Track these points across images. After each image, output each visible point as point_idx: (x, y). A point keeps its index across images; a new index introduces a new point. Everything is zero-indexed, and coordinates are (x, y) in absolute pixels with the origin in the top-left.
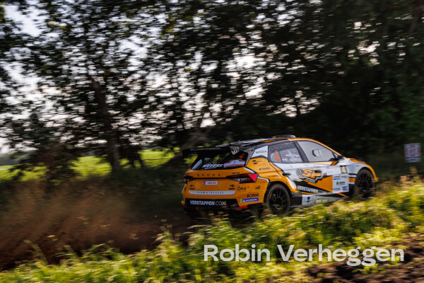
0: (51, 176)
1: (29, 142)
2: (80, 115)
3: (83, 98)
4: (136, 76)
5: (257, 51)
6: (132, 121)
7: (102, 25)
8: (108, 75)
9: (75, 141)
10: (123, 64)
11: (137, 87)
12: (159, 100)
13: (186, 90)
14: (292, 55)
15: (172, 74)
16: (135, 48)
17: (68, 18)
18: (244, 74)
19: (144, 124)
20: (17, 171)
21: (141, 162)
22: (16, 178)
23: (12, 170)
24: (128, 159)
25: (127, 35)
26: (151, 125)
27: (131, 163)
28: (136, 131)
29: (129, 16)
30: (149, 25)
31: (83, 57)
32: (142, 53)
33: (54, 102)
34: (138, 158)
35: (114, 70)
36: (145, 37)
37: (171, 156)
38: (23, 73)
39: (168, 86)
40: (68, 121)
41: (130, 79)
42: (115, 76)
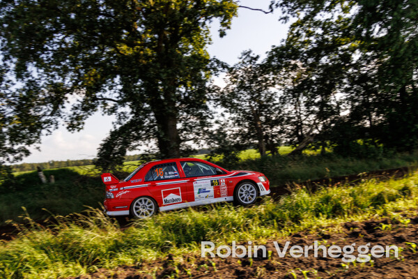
0: (226, 160)
1: (216, 142)
2: (246, 127)
3: (249, 118)
4: (277, 106)
5: (347, 90)
6: (274, 130)
7: (259, 79)
8: (262, 106)
9: (243, 141)
10: (270, 99)
11: (277, 112)
12: (290, 118)
13: (305, 113)
14: (369, 91)
15: (297, 104)
16: (277, 91)
17: (242, 76)
18: (339, 103)
19: (280, 132)
20: (209, 157)
21: (277, 152)
22: (209, 160)
23: (206, 156)
24: (271, 150)
25: (273, 84)
26: (284, 133)
27: (272, 153)
28: (276, 136)
29: (275, 74)
30: (285, 78)
31: (249, 97)
32: (280, 93)
33: (233, 121)
34: (276, 150)
35: (265, 103)
36: (284, 85)
37: (295, 148)
38: (214, 107)
39: (295, 111)
40: (240, 131)
41: (274, 108)
42: (266, 107)
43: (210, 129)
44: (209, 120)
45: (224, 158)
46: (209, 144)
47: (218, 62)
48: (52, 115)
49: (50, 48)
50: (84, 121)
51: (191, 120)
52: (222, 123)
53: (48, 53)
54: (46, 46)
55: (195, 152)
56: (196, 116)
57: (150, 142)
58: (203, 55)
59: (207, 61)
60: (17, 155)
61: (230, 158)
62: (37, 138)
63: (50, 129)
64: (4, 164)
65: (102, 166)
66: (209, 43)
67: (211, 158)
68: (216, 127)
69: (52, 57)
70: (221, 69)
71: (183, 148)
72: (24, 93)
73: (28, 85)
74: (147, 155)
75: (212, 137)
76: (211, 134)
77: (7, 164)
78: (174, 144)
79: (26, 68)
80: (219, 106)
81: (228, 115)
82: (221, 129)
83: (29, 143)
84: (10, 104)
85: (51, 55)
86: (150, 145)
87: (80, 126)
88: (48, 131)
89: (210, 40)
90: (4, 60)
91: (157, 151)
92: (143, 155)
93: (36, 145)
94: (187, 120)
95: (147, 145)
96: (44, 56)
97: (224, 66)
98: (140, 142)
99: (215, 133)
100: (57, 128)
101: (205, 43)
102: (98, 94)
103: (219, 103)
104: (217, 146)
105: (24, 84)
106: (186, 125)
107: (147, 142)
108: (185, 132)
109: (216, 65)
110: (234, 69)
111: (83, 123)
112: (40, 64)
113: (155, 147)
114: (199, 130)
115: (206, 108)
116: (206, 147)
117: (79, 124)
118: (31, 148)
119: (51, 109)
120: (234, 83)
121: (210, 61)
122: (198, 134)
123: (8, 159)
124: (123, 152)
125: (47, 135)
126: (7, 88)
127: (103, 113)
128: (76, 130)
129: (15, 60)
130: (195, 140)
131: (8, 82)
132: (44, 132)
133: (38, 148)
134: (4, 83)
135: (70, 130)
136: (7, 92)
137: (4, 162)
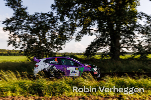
43: (135, 44)
44: (134, 40)
45: (140, 57)
46: (133, 50)
47: (143, 13)
48: (70, 35)
49: (72, 10)
50: (81, 38)
51: (126, 39)
52: (140, 41)
53: (71, 12)
54: (71, 9)
55: (126, 53)
56: (128, 38)
57: (106, 47)
58: (135, 11)
59: (137, 13)
60: (58, 49)
61: (144, 57)
62: (64, 43)
63: (69, 40)
64: (53, 52)
65: (87, 56)
66: (139, 6)
67: (134, 56)
68: (138, 43)
69: (73, 13)
70: (144, 17)
71: (121, 51)
72: (62, 27)
73: (64, 24)
74: (104, 53)
75: (135, 47)
76: (135, 45)
77: (54, 52)
78: (117, 49)
79: (64, 17)
80: (140, 34)
81: (144, 38)
82: (140, 44)
83: (62, 45)
84: (57, 30)
85: (72, 12)
86: (106, 49)
87: (80, 40)
88: (68, 41)
89: (139, 4)
90: (57, 15)
91: (109, 51)
92: (103, 53)
93: (64, 46)
94: (124, 39)
95: (105, 49)
96: (70, 13)
97: (146, 16)
98: (102, 47)
99: (137, 45)
100: (72, 40)
101: (137, 6)
102: (88, 28)
103: (141, 32)
104: (137, 51)
105: (62, 23)
106: (123, 41)
107: (105, 47)
108: (123, 44)
109: (141, 15)
110: (149, 17)
111: (81, 39)
112: (68, 16)
113: (108, 50)
114: (129, 43)
115: (134, 34)
116: (132, 51)
117: (79, 39)
118: (62, 47)
119: (71, 33)
120: (149, 23)
121: (139, 13)
122: (128, 45)
123: (55, 50)
124: (95, 51)
125: (68, 42)
126: (57, 25)
127: (89, 35)
128: (78, 41)
129: (60, 14)
130: (127, 48)
131: (58, 22)
132: (67, 41)
133: (64, 47)
134: (56, 23)
135: (76, 41)
136: (57, 26)
137: (53, 51)
